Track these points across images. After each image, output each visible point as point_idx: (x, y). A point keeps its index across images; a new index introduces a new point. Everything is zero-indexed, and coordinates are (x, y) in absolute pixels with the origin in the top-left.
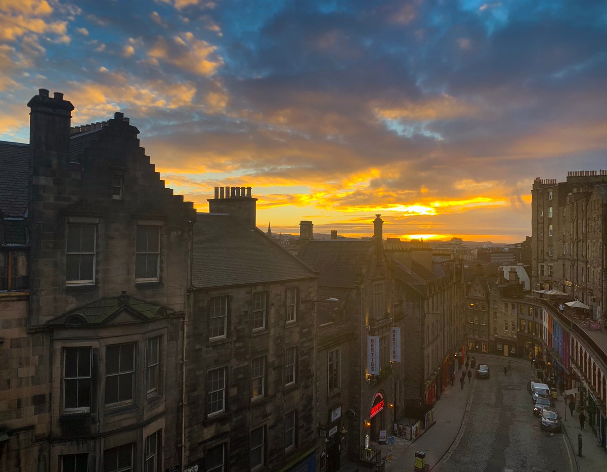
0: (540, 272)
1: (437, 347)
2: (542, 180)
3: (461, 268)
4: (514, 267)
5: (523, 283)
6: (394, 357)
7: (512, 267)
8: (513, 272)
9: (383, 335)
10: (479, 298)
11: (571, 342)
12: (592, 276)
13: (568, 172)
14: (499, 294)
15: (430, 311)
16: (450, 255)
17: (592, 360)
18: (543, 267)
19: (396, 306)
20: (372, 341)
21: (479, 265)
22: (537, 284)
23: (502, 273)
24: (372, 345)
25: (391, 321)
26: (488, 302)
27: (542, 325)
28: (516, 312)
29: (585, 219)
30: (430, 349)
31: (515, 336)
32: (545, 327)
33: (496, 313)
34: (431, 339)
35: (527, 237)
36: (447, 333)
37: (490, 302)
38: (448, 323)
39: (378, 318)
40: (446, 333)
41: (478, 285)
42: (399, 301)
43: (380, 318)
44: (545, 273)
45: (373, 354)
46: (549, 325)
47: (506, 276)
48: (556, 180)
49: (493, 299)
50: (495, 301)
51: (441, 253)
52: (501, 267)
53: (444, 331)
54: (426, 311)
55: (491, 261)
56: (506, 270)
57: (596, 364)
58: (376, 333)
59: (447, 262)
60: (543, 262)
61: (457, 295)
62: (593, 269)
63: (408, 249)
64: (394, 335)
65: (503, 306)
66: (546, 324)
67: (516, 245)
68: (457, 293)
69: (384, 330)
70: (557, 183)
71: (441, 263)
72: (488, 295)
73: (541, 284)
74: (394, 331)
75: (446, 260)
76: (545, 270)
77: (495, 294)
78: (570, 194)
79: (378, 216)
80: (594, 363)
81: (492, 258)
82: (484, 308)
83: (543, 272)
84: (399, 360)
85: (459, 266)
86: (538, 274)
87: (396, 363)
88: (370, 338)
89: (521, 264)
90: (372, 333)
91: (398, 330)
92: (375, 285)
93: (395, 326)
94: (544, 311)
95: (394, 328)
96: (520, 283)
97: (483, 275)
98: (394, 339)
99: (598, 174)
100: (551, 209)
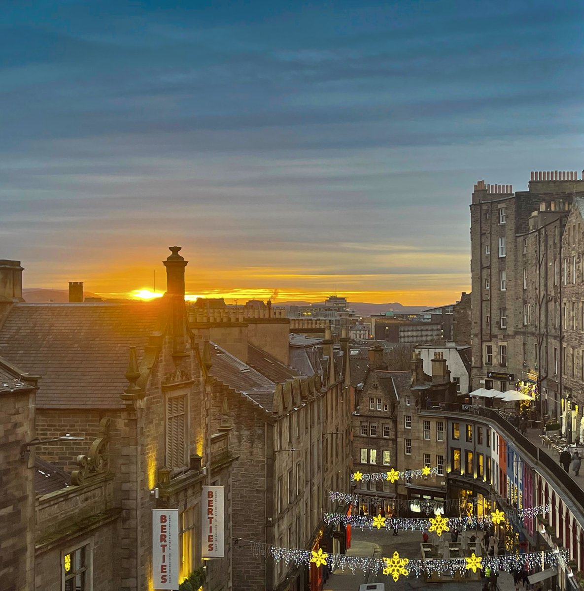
0: (485, 359)
1: (298, 519)
2: (488, 186)
3: (345, 355)
4: (440, 351)
5: (457, 380)
6: (211, 549)
7: (438, 351)
8: (439, 361)
9: (185, 505)
10: (379, 414)
11: (537, 487)
12: (570, 364)
13: (532, 173)
14: (414, 404)
15: (285, 445)
16: (323, 331)
17: (572, 516)
18: (490, 349)
19: (214, 441)
20: (163, 519)
21: (378, 350)
22: (481, 382)
23: (420, 362)
24: (163, 528)
25: (205, 473)
26: (395, 422)
27: (488, 458)
28: (445, 437)
29: (558, 260)
30: (284, 525)
31: (443, 483)
32: (494, 462)
33: (408, 441)
34: (286, 501)
35: (464, 294)
36: (319, 488)
37: (398, 420)
38: (319, 468)
39: (177, 470)
40: (315, 488)
41: (376, 388)
42: (220, 431)
43: (179, 470)
44: (495, 361)
45: (164, 546)
46: (501, 457)
47: (428, 369)
48: (511, 187)
49: (404, 414)
50: (408, 417)
51: (305, 327)
52: (417, 351)
53: (312, 485)
54: (277, 448)
55: (401, 340)
56: (427, 357)
57: (578, 522)
58: (172, 501)
59: (317, 344)
60: (490, 341)
61: (337, 410)
62: (571, 349)
63: (241, 320)
64: (210, 503)
65: (421, 426)
66: (495, 456)
67: (443, 308)
68: (337, 405)
69: (190, 492)
70: (514, 193)
71: (306, 347)
72: (394, 406)
73: (486, 380)
74: (210, 494)
75: (316, 341)
76: (494, 354)
77: (406, 404)
78: (535, 213)
79: (175, 250)
80: (574, 520)
81: (401, 334)
82: (387, 434)
83: (490, 358)
84: (220, 552)
85: (341, 353)
86: (482, 362)
87: (214, 561)
88: (158, 513)
89: (453, 345)
90: (162, 503)
91: (219, 491)
92: (170, 400)
93: (214, 484)
94: (493, 430)
95: (211, 488)
96: (452, 380)
97: (386, 368)
98: (210, 511)
99: (579, 177)
100: (504, 241)
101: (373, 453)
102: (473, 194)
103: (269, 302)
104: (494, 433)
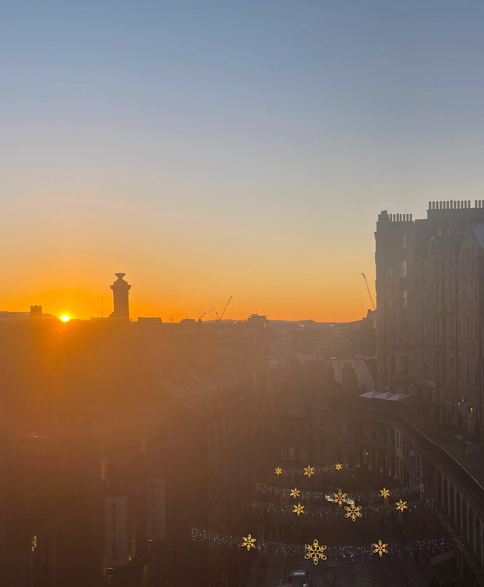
0: (389, 368)
2: (391, 215)
4: (349, 361)
5: (364, 387)
8: (349, 370)
10: (296, 417)
11: (437, 480)
12: (466, 371)
13: (430, 203)
14: (327, 408)
16: (247, 344)
17: (468, 505)
18: (393, 359)
22: (386, 387)
23: (332, 371)
26: (310, 423)
27: (393, 455)
28: (354, 437)
29: (454, 279)
31: (354, 477)
32: (398, 458)
33: (322, 440)
35: (369, 311)
37: (313, 422)
41: (293, 394)
44: (398, 370)
46: (404, 453)
47: (338, 377)
48: (411, 215)
49: (319, 416)
50: (322, 419)
52: (329, 362)
54: (209, 446)
56: (338, 367)
57: (474, 510)
60: (394, 352)
62: (466, 359)
64: (153, 492)
65: (333, 427)
70: (414, 221)
72: (309, 409)
73: (390, 387)
74: (153, 485)
76: (397, 363)
77: (320, 408)
78: (432, 238)
79: (120, 276)
80: (470, 508)
81: (314, 347)
83: (394, 367)
84: (162, 535)
86: (387, 371)
88: (109, 501)
89: (360, 356)
91: (160, 482)
93: (155, 476)
94: (397, 430)
95: (154, 480)
96: (360, 387)
98: (153, 500)
99: (473, 206)
100: (405, 264)
101: (292, 450)
102: (377, 222)
103: (200, 320)
104: (398, 433)
